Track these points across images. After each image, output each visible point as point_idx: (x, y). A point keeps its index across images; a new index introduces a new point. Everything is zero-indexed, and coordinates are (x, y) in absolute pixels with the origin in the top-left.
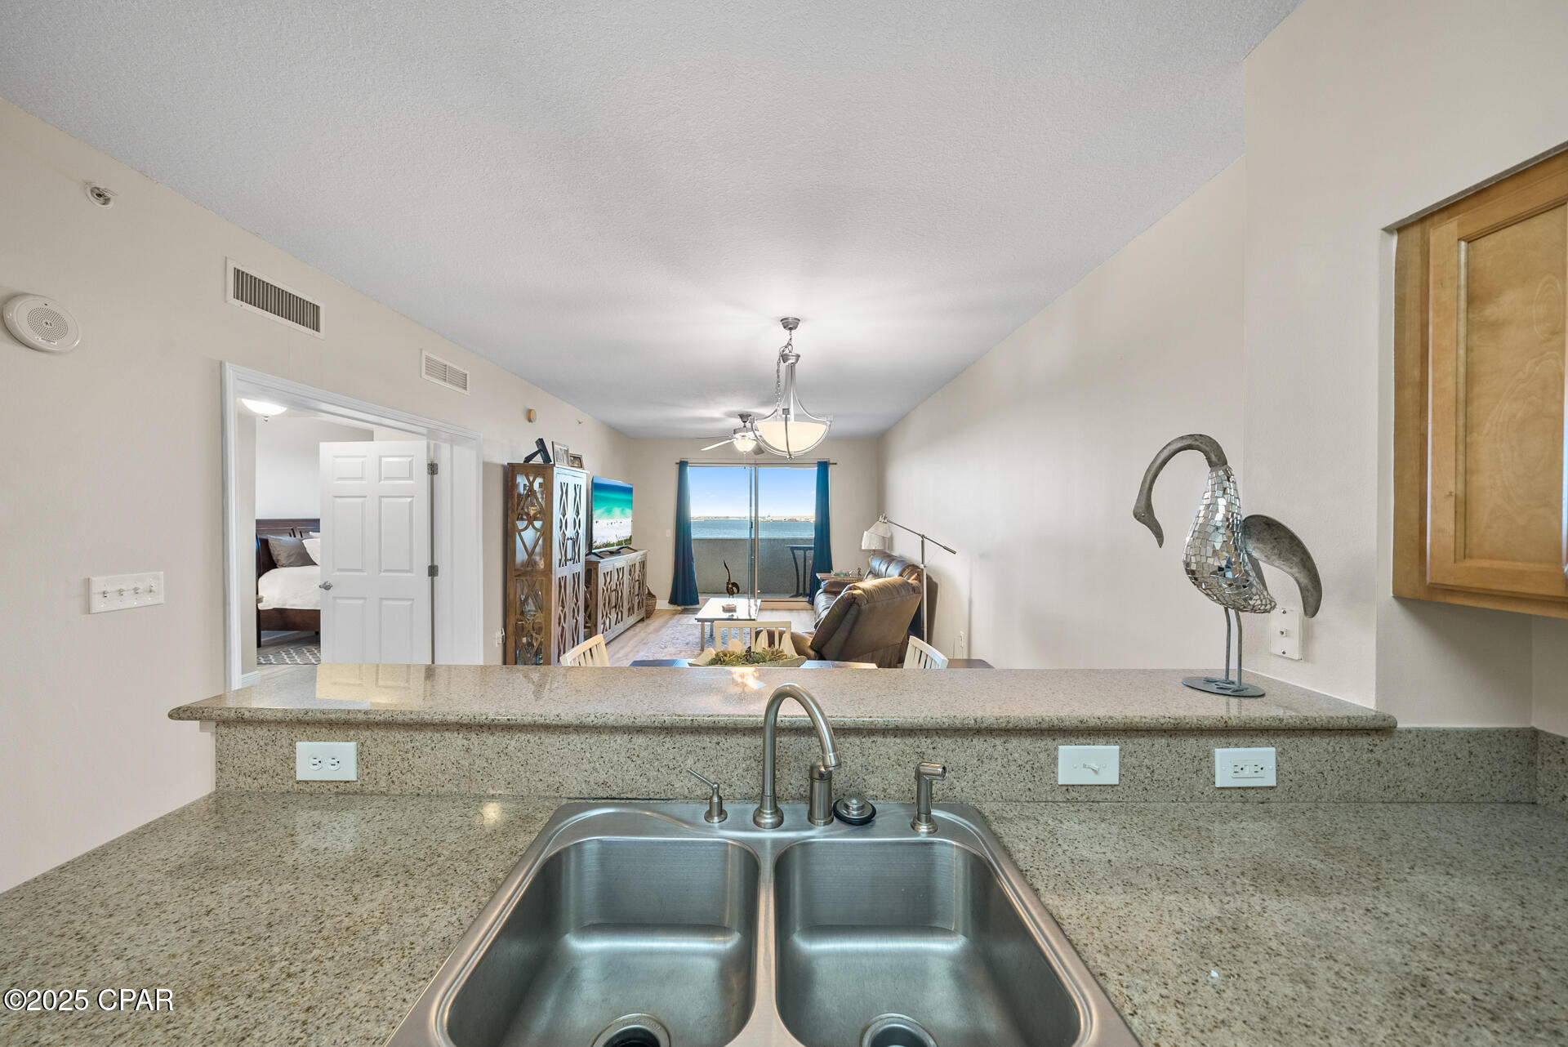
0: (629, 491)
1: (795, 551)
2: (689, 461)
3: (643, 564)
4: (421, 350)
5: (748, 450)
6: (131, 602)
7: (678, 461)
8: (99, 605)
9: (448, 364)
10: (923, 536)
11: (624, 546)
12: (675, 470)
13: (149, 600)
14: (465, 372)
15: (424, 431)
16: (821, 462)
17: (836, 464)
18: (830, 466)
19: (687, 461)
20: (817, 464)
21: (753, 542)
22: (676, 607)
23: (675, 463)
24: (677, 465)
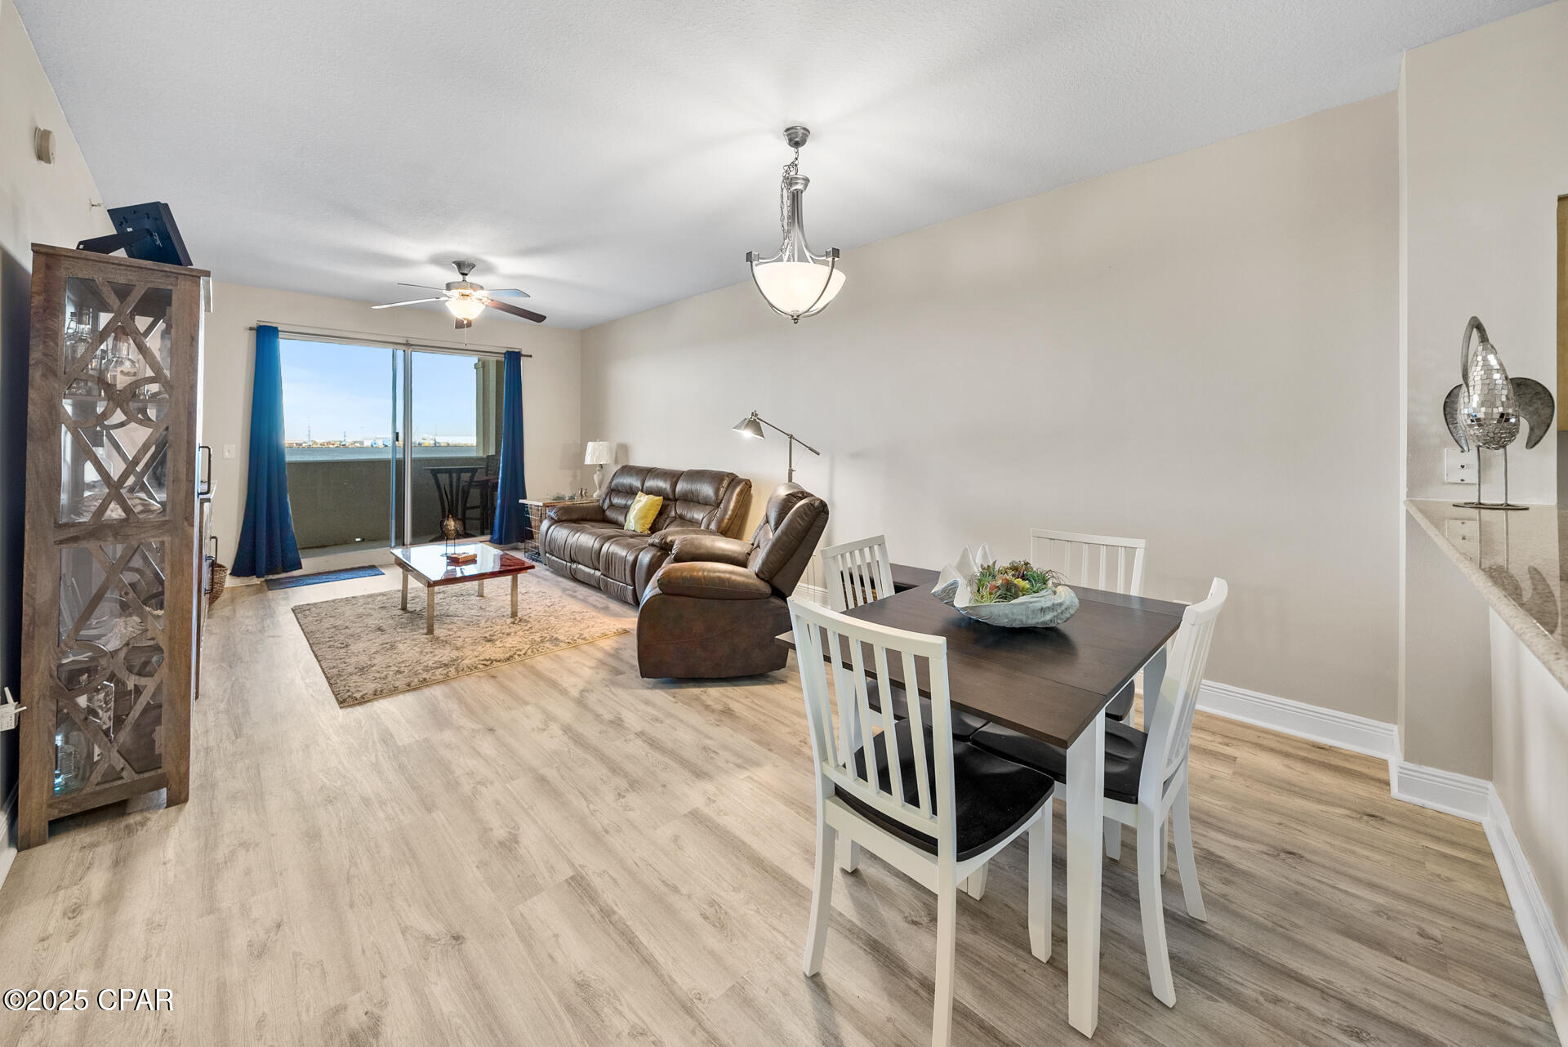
1: (439, 475)
2: (282, 328)
7: (255, 326)
10: (791, 437)
12: (245, 339)
16: (510, 352)
17: (531, 356)
18: (523, 359)
19: (277, 328)
20: (505, 354)
21: (400, 464)
22: (255, 581)
23: (251, 329)
24: (254, 332)
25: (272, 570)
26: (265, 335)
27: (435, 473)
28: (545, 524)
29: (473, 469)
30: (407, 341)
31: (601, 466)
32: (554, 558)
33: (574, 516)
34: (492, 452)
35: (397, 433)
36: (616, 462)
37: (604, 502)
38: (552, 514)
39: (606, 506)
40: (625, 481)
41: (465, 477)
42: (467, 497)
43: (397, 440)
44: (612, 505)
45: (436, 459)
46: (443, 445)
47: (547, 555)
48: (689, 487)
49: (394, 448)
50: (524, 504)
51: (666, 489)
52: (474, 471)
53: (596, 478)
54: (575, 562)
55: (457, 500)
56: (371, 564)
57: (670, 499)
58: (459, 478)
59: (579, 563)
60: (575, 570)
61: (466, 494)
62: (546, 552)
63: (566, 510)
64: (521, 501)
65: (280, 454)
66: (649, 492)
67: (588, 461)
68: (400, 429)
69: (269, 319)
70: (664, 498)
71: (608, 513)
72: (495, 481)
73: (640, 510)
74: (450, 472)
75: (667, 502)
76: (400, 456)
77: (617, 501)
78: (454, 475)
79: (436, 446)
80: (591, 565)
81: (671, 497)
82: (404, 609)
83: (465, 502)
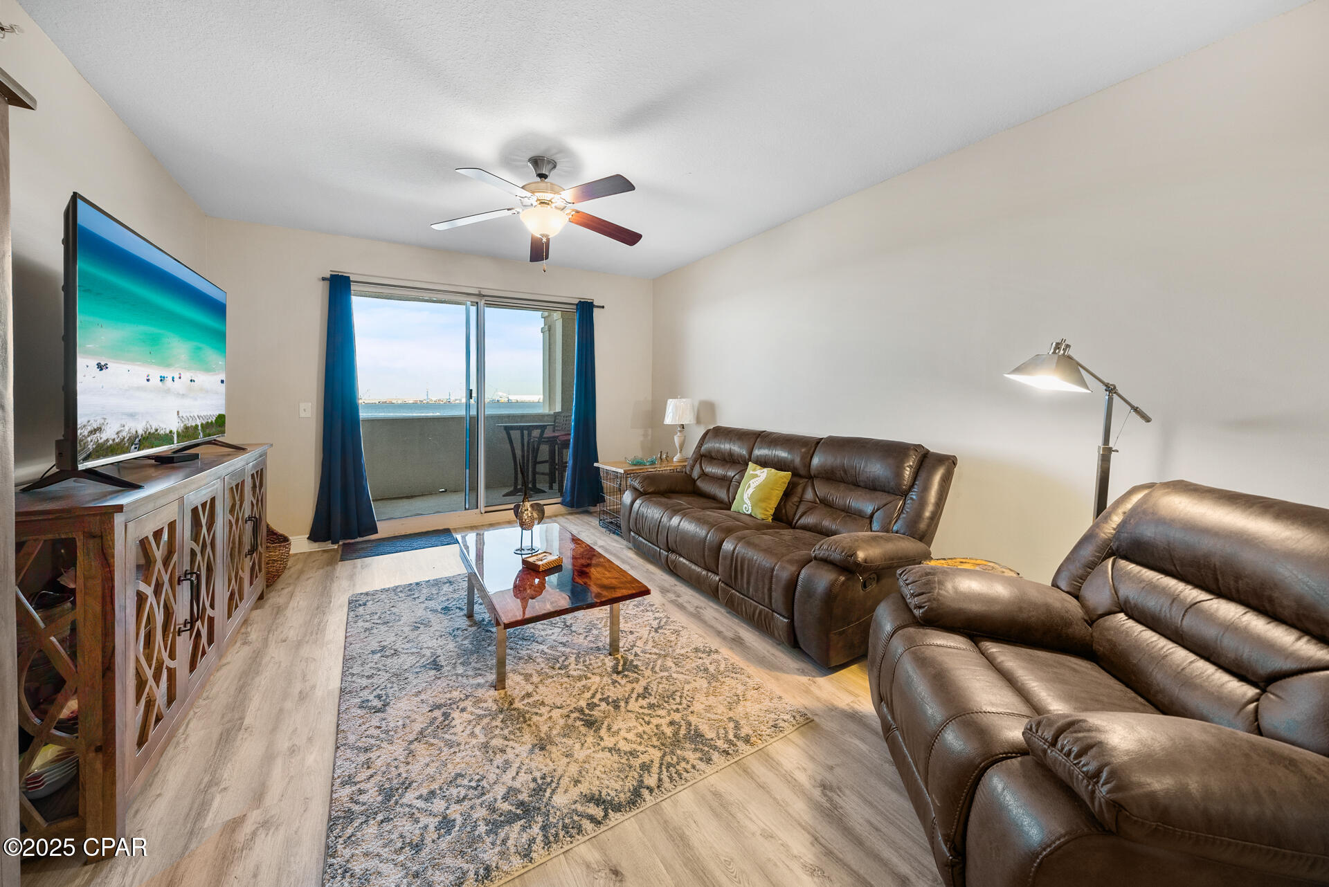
1: (511, 432)
3: (259, 477)
7: (330, 277)
10: (1111, 389)
11: (201, 439)
12: (324, 291)
16: (583, 302)
17: (603, 307)
18: (595, 310)
19: (349, 277)
20: (577, 305)
21: (474, 421)
22: (329, 546)
23: (324, 279)
24: (327, 283)
25: (347, 534)
26: (339, 287)
27: (507, 429)
28: (627, 497)
29: (544, 426)
30: (480, 292)
31: (683, 426)
32: (641, 539)
33: (663, 487)
34: (558, 408)
35: (471, 390)
36: (698, 421)
37: (692, 469)
38: (636, 484)
39: (695, 474)
40: (722, 446)
41: (536, 433)
42: (537, 453)
43: (471, 397)
44: (704, 475)
45: (509, 417)
46: (513, 401)
47: (632, 533)
48: (838, 461)
49: (468, 406)
50: (598, 468)
51: (792, 461)
52: (543, 428)
53: (677, 440)
54: (673, 552)
55: (528, 455)
56: (446, 527)
57: (801, 476)
58: (529, 435)
59: (681, 555)
60: (673, 562)
61: (536, 451)
62: (630, 530)
63: (650, 479)
64: (595, 465)
65: (354, 408)
66: (764, 463)
67: (669, 420)
68: (473, 386)
69: (343, 268)
70: (794, 475)
71: (699, 483)
72: (566, 438)
73: (759, 488)
74: (522, 429)
75: (796, 479)
76: (473, 412)
77: (711, 469)
78: (526, 432)
79: (509, 403)
80: (703, 565)
81: (803, 472)
82: (470, 616)
83: (535, 457)
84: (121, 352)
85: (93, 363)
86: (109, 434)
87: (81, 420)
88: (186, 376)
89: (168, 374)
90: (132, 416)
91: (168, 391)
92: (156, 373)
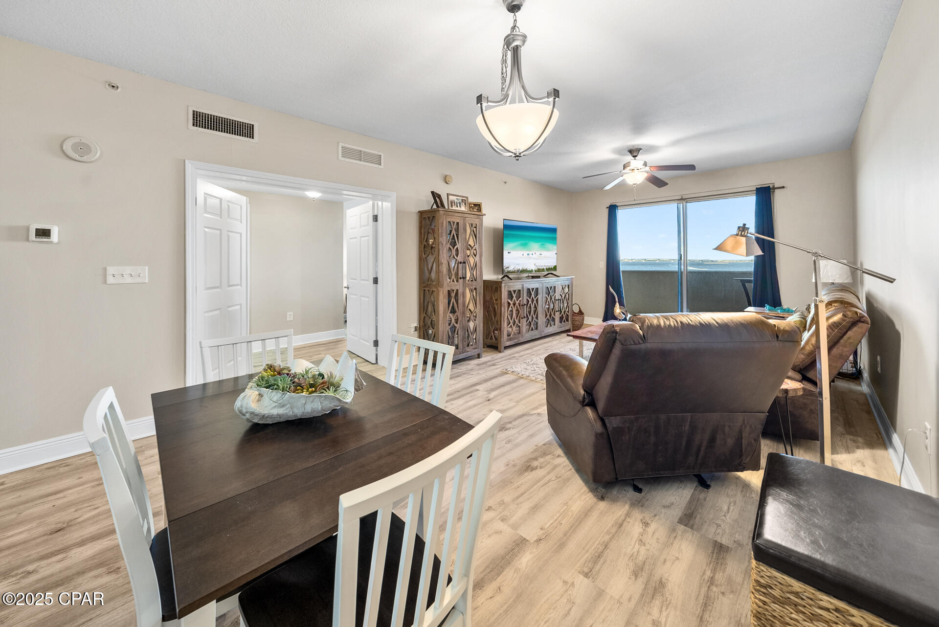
0: (554, 230)
2: (618, 204)
3: (567, 287)
4: (338, 143)
5: (638, 183)
6: (128, 280)
7: (608, 206)
8: (110, 280)
9: (362, 149)
12: (606, 213)
13: (139, 280)
14: (380, 153)
15: (371, 196)
18: (775, 191)
19: (616, 205)
20: (756, 190)
23: (607, 208)
26: (612, 210)
43: (681, 259)
49: (679, 265)
68: (682, 252)
84: (514, 249)
85: (507, 252)
86: (511, 269)
87: (504, 265)
88: (538, 253)
89: (530, 253)
90: (518, 264)
91: (530, 258)
92: (526, 253)
